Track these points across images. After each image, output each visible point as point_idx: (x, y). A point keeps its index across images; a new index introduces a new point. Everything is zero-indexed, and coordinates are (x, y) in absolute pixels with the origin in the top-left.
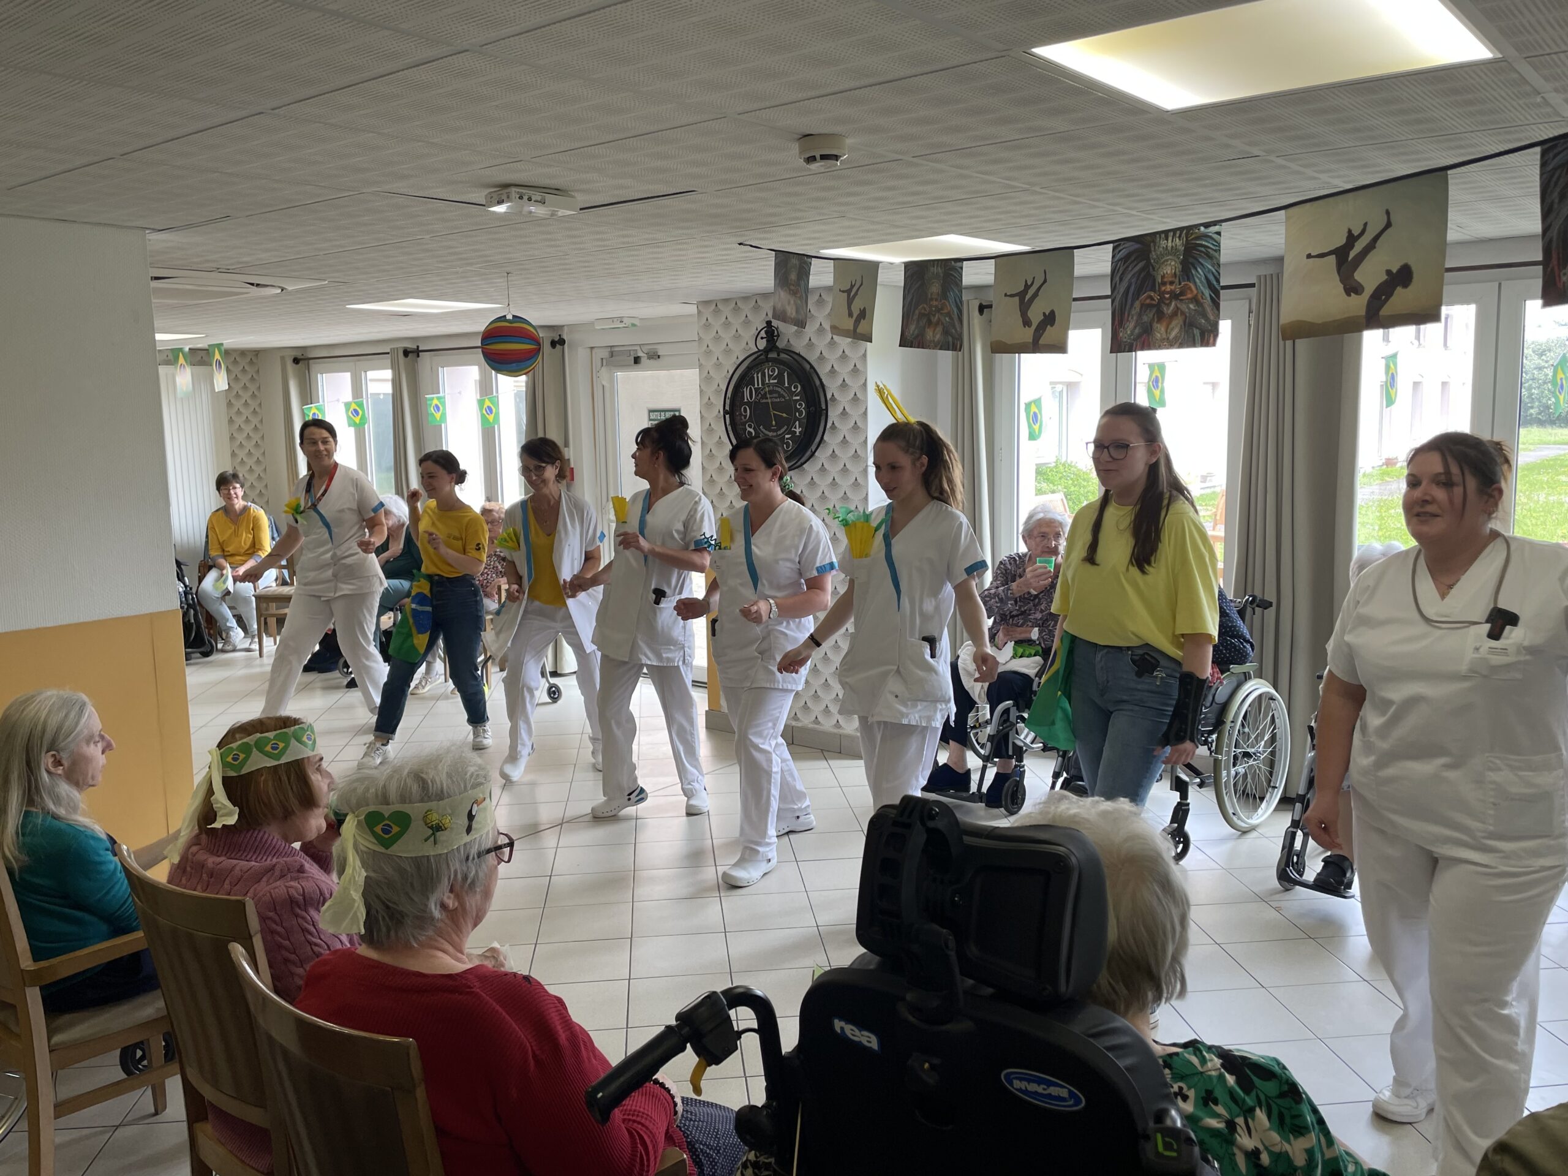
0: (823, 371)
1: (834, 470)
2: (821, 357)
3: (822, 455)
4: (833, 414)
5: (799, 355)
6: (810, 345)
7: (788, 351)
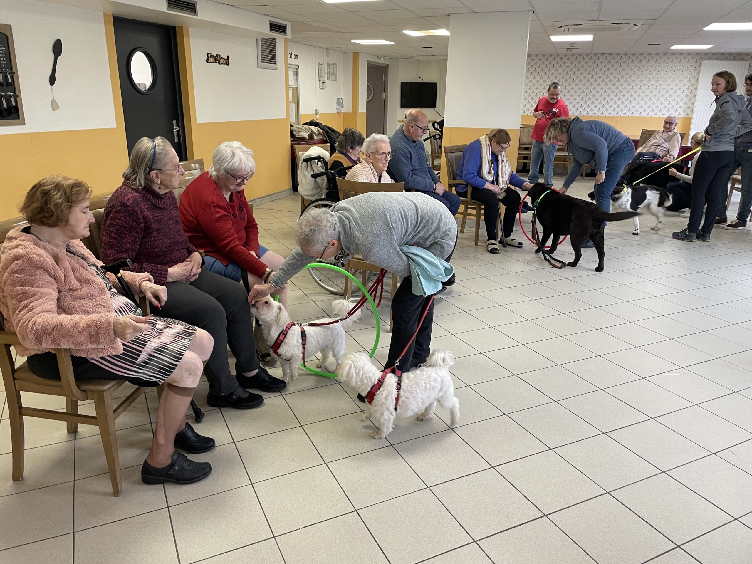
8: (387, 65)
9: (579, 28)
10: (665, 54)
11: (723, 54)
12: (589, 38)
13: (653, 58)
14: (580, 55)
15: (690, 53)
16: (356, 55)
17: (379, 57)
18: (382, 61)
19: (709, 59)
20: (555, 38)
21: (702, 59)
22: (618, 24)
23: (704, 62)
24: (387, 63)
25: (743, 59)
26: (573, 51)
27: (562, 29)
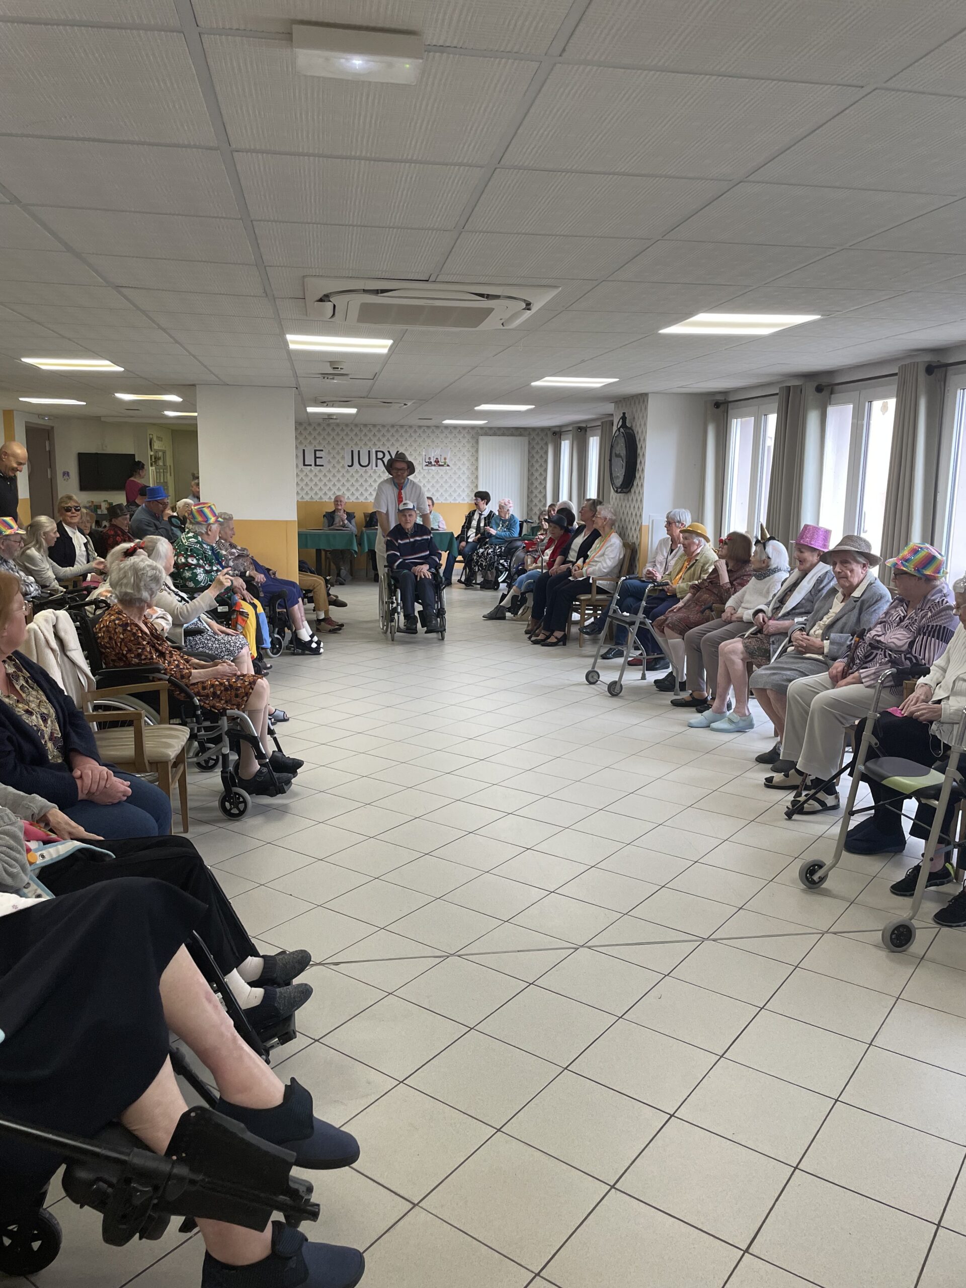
0: (637, 440)
1: (637, 492)
2: (638, 432)
3: (635, 484)
4: (638, 462)
5: (633, 431)
6: (636, 425)
7: (631, 428)
8: (52, 428)
9: (345, 403)
10: (437, 427)
11: (499, 428)
12: (353, 411)
13: (424, 431)
14: (338, 425)
15: (464, 427)
16: (8, 415)
17: (40, 416)
18: (45, 422)
19: (486, 434)
20: (310, 410)
21: (478, 434)
22: (388, 403)
23: (482, 439)
24: (53, 425)
25: (521, 435)
26: (331, 421)
27: (326, 404)
